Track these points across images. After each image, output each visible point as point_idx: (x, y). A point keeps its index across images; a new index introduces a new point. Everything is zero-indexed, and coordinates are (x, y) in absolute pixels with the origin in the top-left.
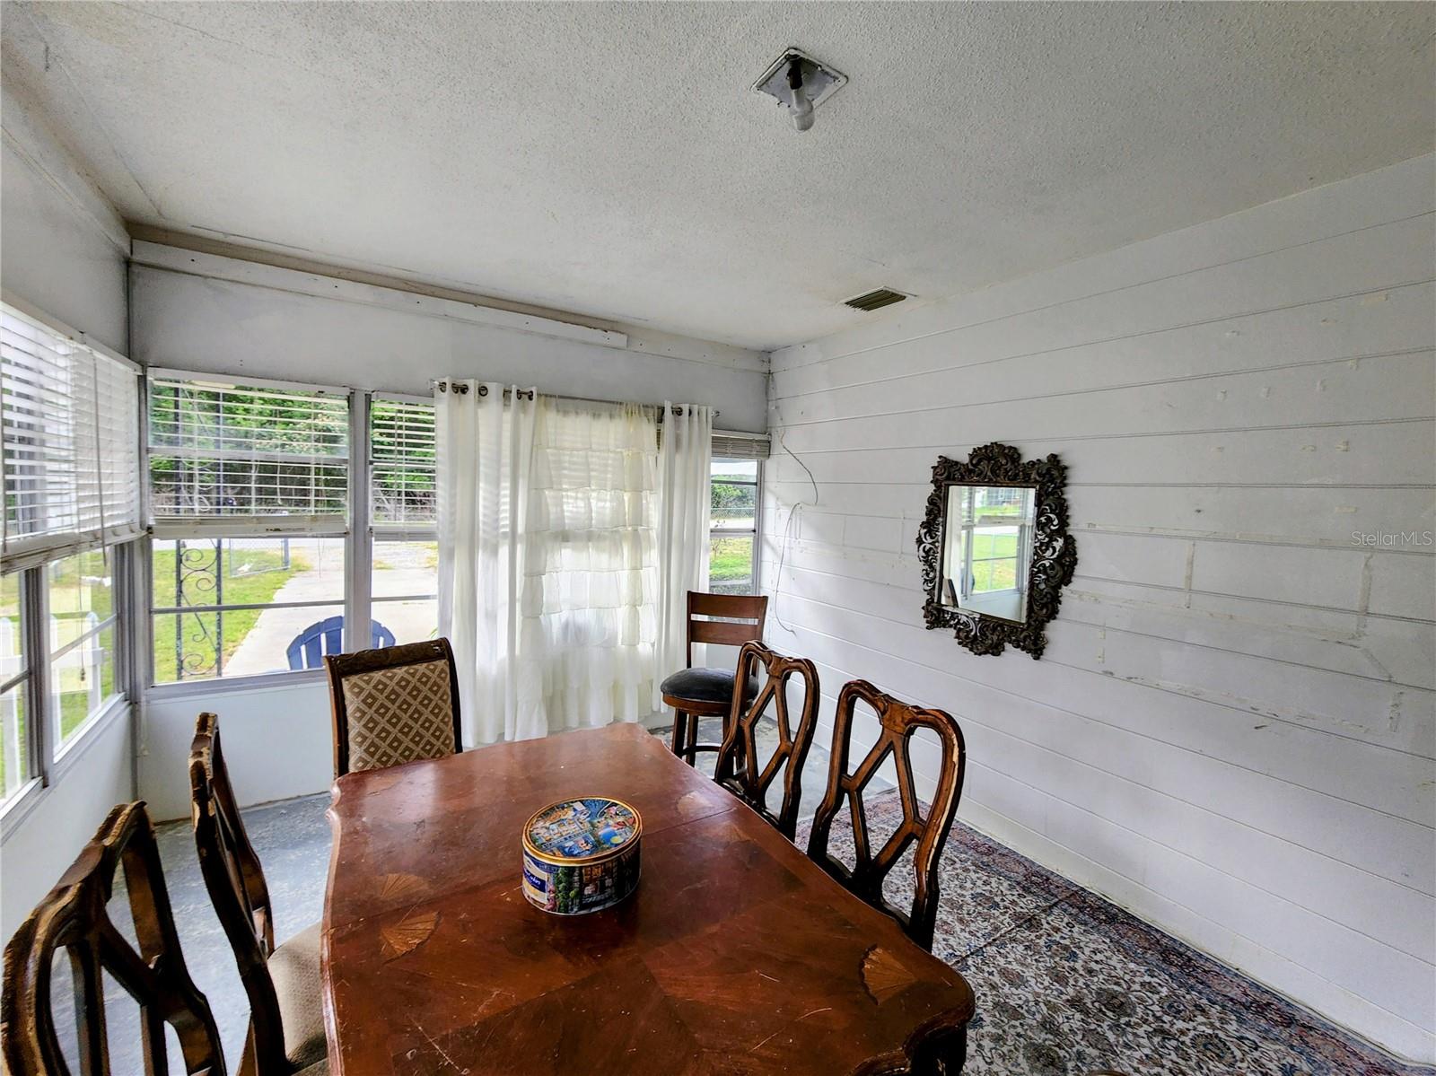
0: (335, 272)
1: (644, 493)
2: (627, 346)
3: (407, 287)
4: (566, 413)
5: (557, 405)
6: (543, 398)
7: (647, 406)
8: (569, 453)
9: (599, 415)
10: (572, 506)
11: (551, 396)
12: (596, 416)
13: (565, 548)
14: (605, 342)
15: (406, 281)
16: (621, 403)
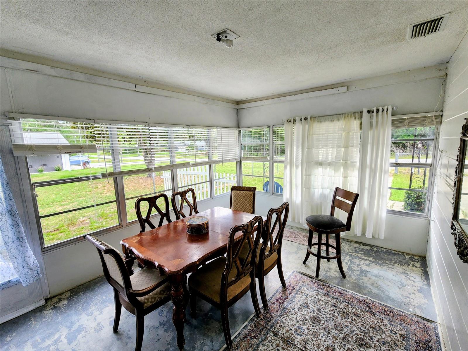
0: (265, 98)
1: (350, 148)
2: (347, 91)
3: (279, 96)
4: (321, 122)
5: (318, 120)
6: (313, 119)
7: (355, 113)
8: (322, 135)
9: (334, 120)
10: (321, 154)
11: (316, 117)
12: (332, 121)
13: (320, 167)
14: (338, 92)
15: (279, 95)
16: (343, 114)
